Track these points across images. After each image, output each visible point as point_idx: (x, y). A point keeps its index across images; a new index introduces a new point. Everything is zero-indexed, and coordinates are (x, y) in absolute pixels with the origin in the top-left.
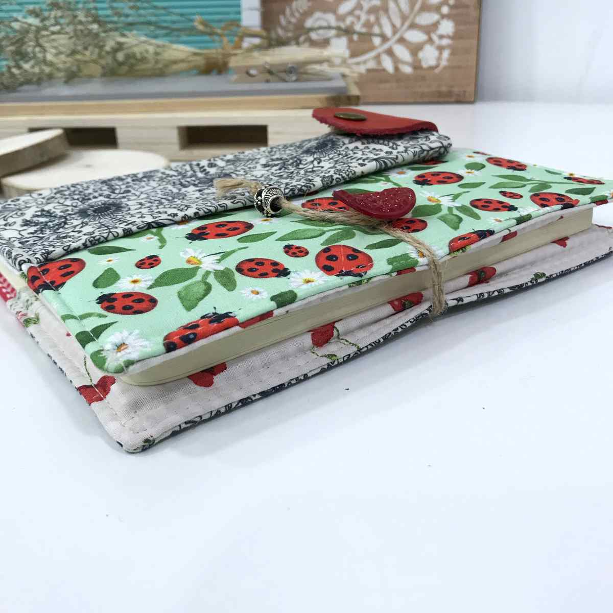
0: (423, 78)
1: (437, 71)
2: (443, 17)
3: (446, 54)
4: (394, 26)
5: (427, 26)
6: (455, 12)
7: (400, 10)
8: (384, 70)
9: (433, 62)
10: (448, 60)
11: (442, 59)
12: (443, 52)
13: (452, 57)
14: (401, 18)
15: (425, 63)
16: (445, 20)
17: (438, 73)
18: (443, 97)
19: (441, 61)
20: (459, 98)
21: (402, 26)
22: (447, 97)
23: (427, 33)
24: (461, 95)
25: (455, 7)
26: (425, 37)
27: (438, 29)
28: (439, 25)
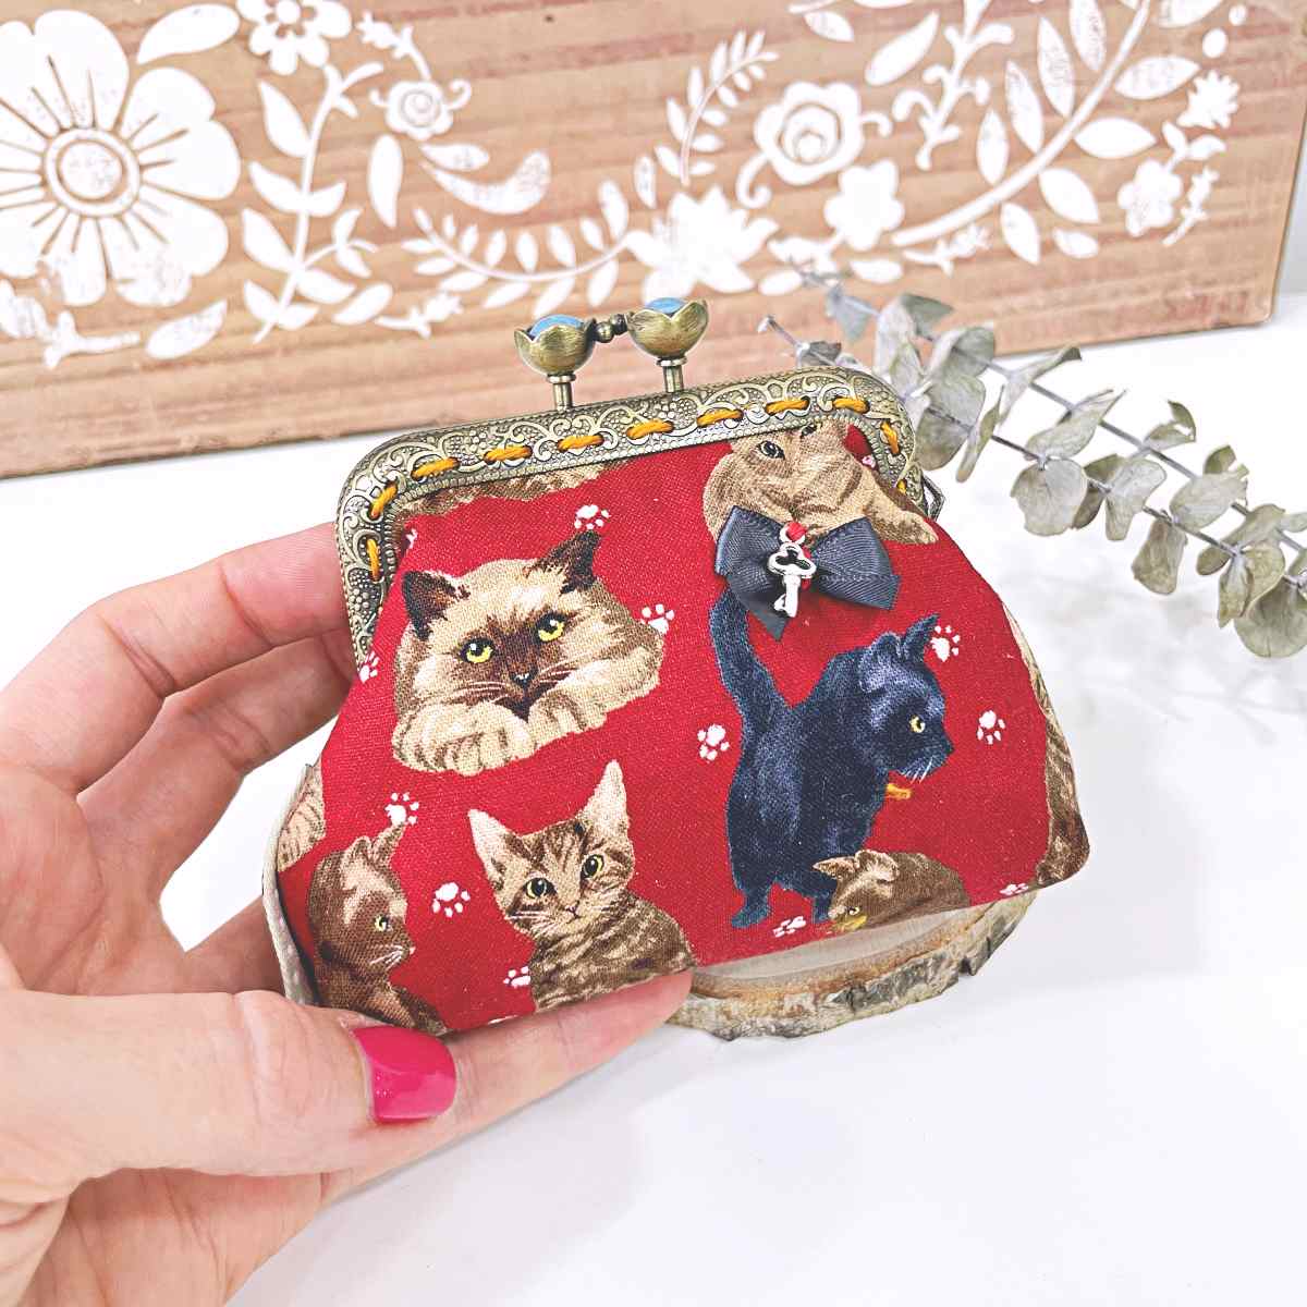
0: (1128, 269)
1: (1169, 241)
2: (1206, 66)
3: (1202, 184)
4: (1048, 109)
5: (1155, 100)
6: (1244, 47)
7: (1074, 54)
8: (1010, 254)
9: (1160, 216)
10: (1206, 206)
11: (1188, 204)
12: (1195, 180)
13: (1222, 192)
14: (1078, 83)
15: (1140, 219)
16: (1213, 75)
17: (1175, 246)
18: (1181, 319)
19: (1184, 211)
20: (1226, 317)
21: (1075, 108)
22: (1191, 314)
23: (1153, 125)
24: (1233, 306)
25: (1246, 32)
26: (1146, 139)
27: (1186, 108)
28: (1192, 96)
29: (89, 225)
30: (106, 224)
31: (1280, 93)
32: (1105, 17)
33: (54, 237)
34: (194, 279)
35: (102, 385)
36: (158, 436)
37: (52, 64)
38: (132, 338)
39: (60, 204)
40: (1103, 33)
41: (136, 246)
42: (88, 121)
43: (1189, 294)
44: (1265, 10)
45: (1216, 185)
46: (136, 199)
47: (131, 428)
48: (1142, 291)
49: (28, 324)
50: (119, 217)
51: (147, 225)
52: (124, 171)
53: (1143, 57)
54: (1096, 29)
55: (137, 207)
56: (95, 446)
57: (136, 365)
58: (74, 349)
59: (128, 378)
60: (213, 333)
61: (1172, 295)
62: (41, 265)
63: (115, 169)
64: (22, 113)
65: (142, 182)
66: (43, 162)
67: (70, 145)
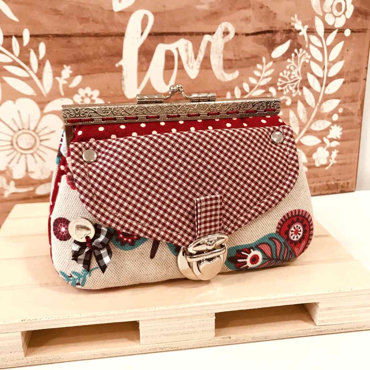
0: (316, 176)
1: (327, 168)
2: (334, 123)
3: (335, 154)
5: (321, 131)
6: (343, 118)
7: (299, 119)
9: (324, 162)
10: (336, 159)
11: (331, 159)
12: (333, 152)
13: (340, 155)
14: (300, 126)
15: (319, 162)
16: (335, 125)
17: (328, 170)
18: (331, 190)
19: (330, 160)
20: (343, 189)
21: (300, 133)
22: (334, 189)
23: (321, 138)
24: (345, 186)
25: (343, 114)
26: (319, 141)
27: (329, 134)
28: (330, 130)
29: (23, 156)
30: (29, 156)
31: (353, 130)
32: (307, 110)
33: (12, 160)
37: (19, 112)
38: (31, 189)
39: (16, 150)
40: (306, 114)
41: (36, 162)
42: (27, 128)
43: (333, 183)
44: (347, 109)
45: (338, 154)
46: (38, 149)
48: (320, 182)
50: (32, 154)
51: (40, 156)
52: (36, 141)
53: (316, 120)
54: (304, 113)
55: (38, 152)
57: (31, 197)
58: (14, 191)
61: (329, 183)
62: (8, 168)
63: (33, 141)
64: (9, 125)
65: (40, 145)
66: (12, 139)
67: (21, 134)
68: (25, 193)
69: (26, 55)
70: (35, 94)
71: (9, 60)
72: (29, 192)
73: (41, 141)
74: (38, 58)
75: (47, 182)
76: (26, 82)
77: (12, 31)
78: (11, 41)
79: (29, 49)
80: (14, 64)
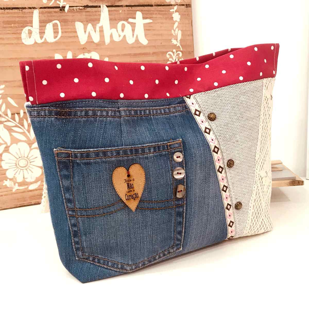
29: (22, 171)
30: (25, 170)
33: (16, 172)
34: (36, 178)
35: (21, 194)
36: (28, 202)
37: (19, 149)
38: (26, 187)
39: (18, 168)
41: (28, 173)
42: (23, 156)
46: (29, 167)
47: (25, 201)
49: (11, 185)
50: (26, 169)
51: (30, 170)
52: (28, 163)
55: (29, 168)
56: (19, 204)
57: (26, 191)
58: (17, 189)
59: (25, 193)
60: (39, 185)
62: (14, 177)
63: (26, 163)
64: (14, 155)
65: (30, 164)
66: (16, 162)
67: (21, 159)
68: (23, 189)
69: (22, 122)
70: (27, 140)
71: (14, 125)
72: (25, 188)
73: (30, 162)
74: (28, 122)
75: (34, 183)
76: (22, 135)
77: (15, 111)
78: (15, 116)
79: (23, 119)
80: (16, 126)
